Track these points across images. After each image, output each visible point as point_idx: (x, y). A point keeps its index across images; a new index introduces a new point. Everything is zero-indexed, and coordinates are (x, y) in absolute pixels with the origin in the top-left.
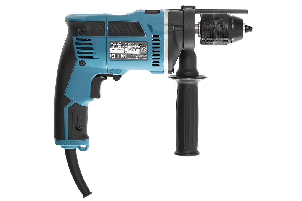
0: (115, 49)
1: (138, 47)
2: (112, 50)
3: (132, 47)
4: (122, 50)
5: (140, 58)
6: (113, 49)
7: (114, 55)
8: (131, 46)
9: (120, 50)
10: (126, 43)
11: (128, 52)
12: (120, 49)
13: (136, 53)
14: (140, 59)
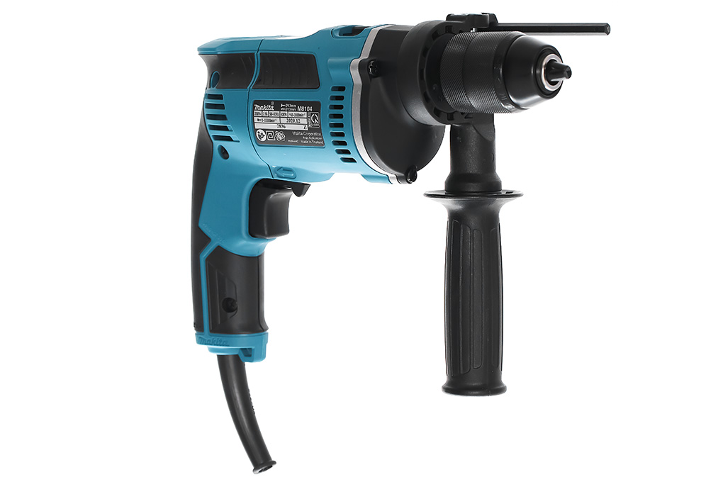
0: (264, 118)
1: (303, 113)
2: (258, 120)
3: (294, 113)
4: (275, 122)
5: (311, 140)
6: (259, 118)
7: (264, 133)
8: (291, 113)
9: (271, 121)
10: (282, 105)
11: (288, 127)
12: (271, 119)
13: (301, 128)
14: (313, 144)
